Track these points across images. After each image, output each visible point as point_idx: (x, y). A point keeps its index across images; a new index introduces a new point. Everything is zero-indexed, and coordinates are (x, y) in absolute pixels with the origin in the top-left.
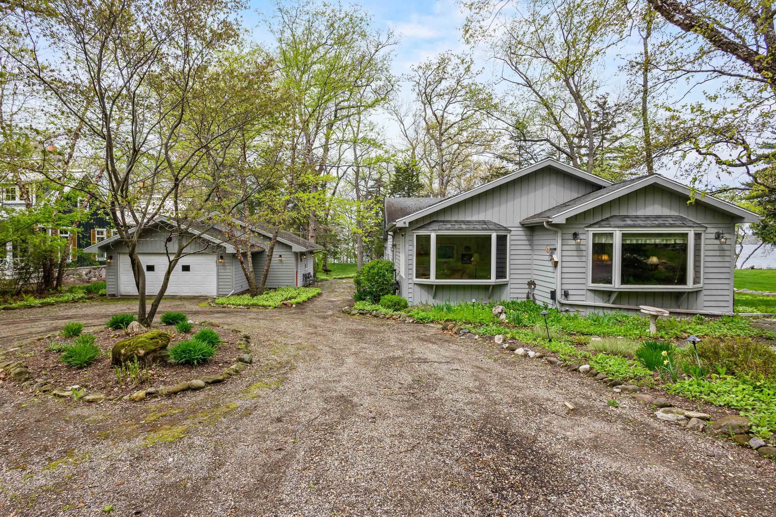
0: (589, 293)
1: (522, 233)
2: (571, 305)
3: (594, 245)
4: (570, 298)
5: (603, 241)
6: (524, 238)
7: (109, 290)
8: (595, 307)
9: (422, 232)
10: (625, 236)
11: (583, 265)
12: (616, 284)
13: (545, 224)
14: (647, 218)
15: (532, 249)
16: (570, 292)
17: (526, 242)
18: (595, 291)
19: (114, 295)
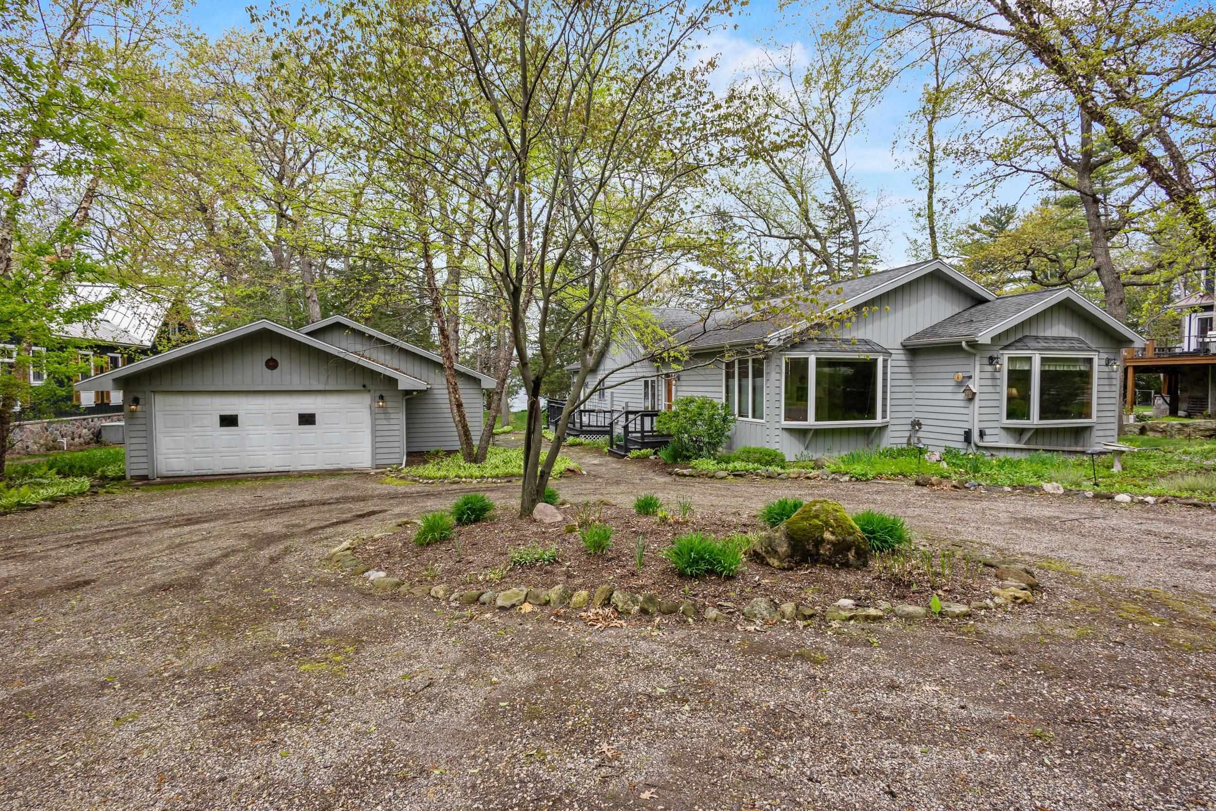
0: (1003, 432)
1: (903, 357)
2: (986, 448)
3: (1010, 372)
4: (986, 438)
5: (1018, 367)
6: (905, 363)
7: (135, 467)
8: (1007, 449)
9: (796, 354)
10: (1044, 360)
11: (996, 396)
12: (1035, 420)
13: (964, 344)
14: (1055, 339)
15: (913, 379)
16: (987, 432)
17: (907, 370)
18: (1007, 429)
19: (145, 478)
